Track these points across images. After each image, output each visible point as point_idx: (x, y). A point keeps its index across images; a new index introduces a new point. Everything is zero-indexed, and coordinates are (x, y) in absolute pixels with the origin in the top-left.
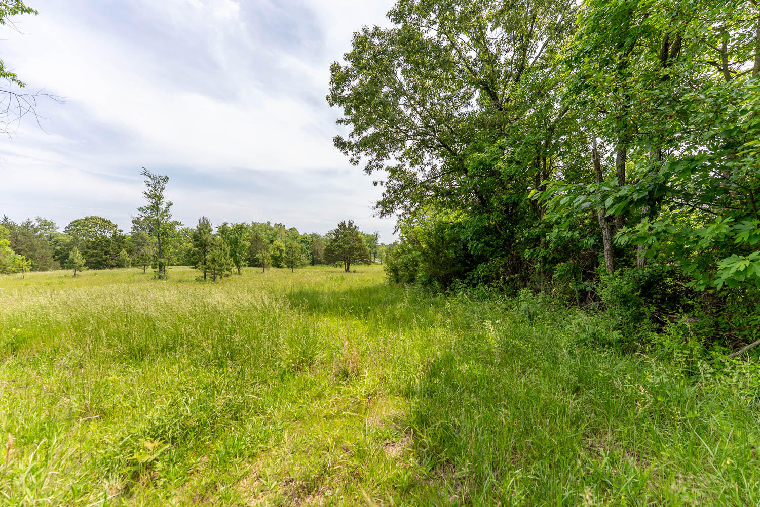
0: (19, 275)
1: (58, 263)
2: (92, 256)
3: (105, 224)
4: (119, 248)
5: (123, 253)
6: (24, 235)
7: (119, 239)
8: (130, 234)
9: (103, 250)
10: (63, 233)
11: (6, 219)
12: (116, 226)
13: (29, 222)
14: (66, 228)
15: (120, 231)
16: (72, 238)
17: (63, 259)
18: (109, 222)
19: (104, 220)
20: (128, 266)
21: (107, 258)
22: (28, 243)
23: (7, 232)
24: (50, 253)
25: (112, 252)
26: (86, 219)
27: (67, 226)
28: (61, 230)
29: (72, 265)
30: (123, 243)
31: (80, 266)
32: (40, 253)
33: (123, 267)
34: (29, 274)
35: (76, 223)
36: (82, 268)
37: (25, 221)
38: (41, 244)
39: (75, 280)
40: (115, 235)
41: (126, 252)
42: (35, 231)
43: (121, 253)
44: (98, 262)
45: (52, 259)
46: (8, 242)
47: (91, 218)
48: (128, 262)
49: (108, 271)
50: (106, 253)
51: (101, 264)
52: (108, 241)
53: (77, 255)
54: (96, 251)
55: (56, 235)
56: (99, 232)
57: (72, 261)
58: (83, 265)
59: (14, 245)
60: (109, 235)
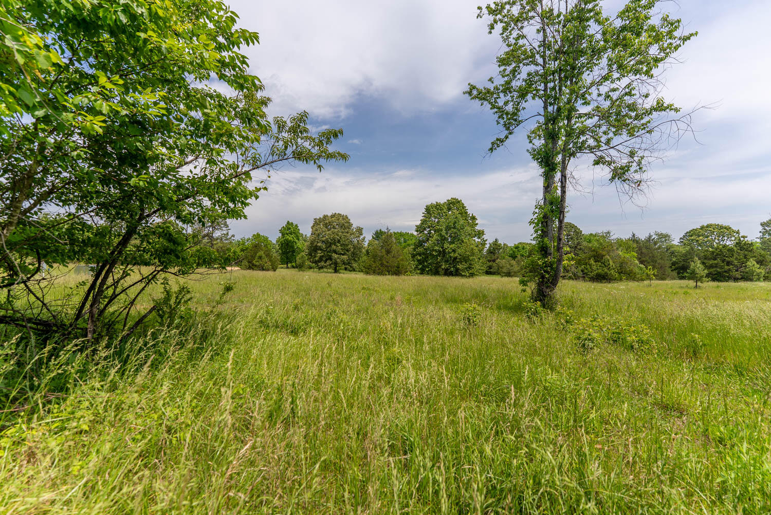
0: (646, 282)
1: (675, 274)
2: (711, 266)
3: (724, 231)
4: (745, 257)
5: (752, 263)
6: (646, 248)
7: (744, 247)
8: (758, 240)
9: (723, 261)
10: (678, 244)
11: (634, 235)
12: (738, 232)
13: (650, 236)
14: (681, 238)
15: (744, 237)
16: (688, 248)
17: (681, 269)
18: (728, 228)
19: (722, 227)
20: (758, 280)
21: (729, 270)
22: (650, 255)
23: (635, 246)
24: (668, 264)
25: (736, 262)
26: (702, 228)
27: (682, 236)
28: (676, 242)
29: (693, 276)
30: (751, 251)
31: (702, 277)
32: (659, 264)
33: (751, 280)
34: (655, 282)
35: (691, 233)
36: (704, 279)
37: (647, 235)
38: (661, 255)
39: (698, 291)
40: (738, 244)
41: (755, 263)
42: (655, 243)
43: (749, 263)
44: (719, 274)
45: (670, 270)
46: (636, 254)
47: (707, 226)
48: (758, 275)
49: (732, 284)
50: (728, 263)
51: (724, 277)
52: (731, 250)
53: (697, 266)
54: (716, 262)
55: (672, 246)
56: (717, 241)
57: (693, 272)
58: (705, 275)
59: (640, 256)
60: (730, 243)
